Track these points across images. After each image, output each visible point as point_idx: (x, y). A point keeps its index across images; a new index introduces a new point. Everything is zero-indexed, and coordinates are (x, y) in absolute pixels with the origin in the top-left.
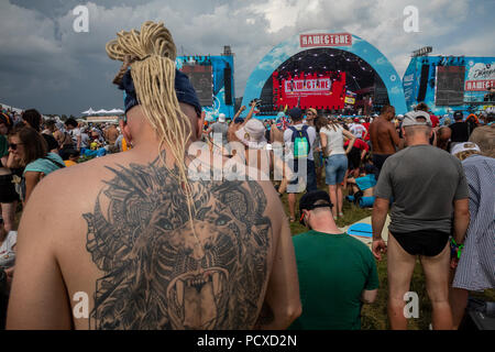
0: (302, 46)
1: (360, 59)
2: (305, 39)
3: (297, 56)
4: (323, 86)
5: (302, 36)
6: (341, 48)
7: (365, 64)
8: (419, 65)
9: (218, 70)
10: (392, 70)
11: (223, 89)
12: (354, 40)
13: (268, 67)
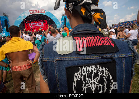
0: (30, 13)
1: (48, 17)
2: (31, 11)
3: (29, 16)
4: (41, 24)
5: (30, 10)
6: (42, 14)
7: (50, 18)
8: (64, 18)
9: (3, 21)
10: (57, 20)
11: (5, 27)
12: (45, 12)
13: (20, 20)
